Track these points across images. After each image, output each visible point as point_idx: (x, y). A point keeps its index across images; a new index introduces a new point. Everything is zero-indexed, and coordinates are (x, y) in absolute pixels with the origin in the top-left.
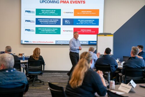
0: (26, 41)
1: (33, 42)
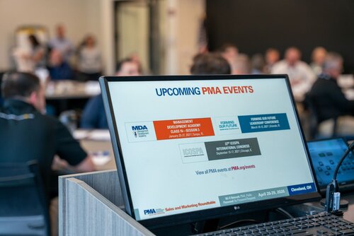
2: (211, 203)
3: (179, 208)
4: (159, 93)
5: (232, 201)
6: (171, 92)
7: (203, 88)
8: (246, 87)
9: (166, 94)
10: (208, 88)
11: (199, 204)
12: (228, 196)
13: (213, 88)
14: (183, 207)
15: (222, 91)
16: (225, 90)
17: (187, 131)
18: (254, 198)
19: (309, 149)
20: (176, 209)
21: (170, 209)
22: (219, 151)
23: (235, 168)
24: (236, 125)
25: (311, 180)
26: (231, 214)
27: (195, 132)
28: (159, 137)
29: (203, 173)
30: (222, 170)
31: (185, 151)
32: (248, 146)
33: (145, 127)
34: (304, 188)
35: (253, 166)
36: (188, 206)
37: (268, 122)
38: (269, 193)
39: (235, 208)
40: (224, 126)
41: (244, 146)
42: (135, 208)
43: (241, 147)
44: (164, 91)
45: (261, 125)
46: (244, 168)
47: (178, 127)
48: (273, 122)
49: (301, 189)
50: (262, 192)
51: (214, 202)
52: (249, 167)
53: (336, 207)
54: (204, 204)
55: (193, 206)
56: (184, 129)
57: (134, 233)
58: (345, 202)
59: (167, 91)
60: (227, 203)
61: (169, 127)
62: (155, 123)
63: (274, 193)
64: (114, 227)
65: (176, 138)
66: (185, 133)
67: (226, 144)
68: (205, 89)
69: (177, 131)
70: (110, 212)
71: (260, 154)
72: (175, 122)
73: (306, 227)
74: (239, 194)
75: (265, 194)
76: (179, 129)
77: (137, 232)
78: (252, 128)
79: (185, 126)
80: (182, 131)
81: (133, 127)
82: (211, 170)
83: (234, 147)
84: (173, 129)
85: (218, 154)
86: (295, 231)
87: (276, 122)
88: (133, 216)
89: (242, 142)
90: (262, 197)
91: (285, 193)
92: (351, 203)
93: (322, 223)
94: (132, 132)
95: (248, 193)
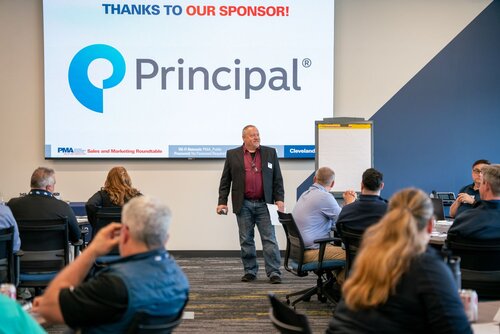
0: (63, 149)
1: (89, 151)
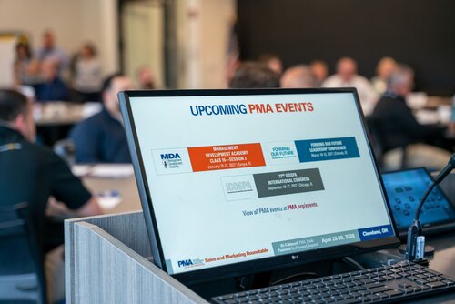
2: (262, 251)
3: (223, 258)
4: (195, 112)
5: (289, 249)
6: (209, 110)
7: (250, 106)
8: (304, 104)
9: (204, 113)
10: (257, 105)
11: (248, 253)
12: (284, 242)
13: (262, 105)
14: (228, 257)
15: (274, 108)
16: (277, 108)
17: (231, 159)
18: (317, 244)
19: (385, 183)
20: (219, 259)
21: (211, 260)
22: (271, 186)
23: (292, 207)
24: (292, 153)
25: (387, 221)
26: (288, 265)
27: (241, 162)
28: (196, 169)
29: (251, 213)
30: (275, 210)
31: (228, 185)
32: (308, 179)
33: (177, 156)
34: (379, 232)
35: (314, 205)
36: (234, 256)
37: (333, 149)
38: (335, 239)
39: (293, 257)
40: (277, 154)
41: (303, 179)
42: (166, 258)
43: (299, 180)
44: (200, 110)
45: (323, 152)
46: (303, 207)
47: (219, 154)
48: (338, 148)
49: (375, 233)
50: (326, 236)
51: (266, 251)
52: (310, 205)
53: (420, 255)
54: (254, 253)
55: (239, 255)
56: (227, 157)
57: (166, 290)
58: (430, 249)
59: (205, 109)
60: (282, 252)
61: (208, 155)
62: (190, 150)
63: (341, 238)
64: (140, 283)
65: (217, 169)
66: (228, 162)
67: (281, 176)
68: (252, 107)
69: (219, 161)
70: (134, 264)
71: (323, 189)
72: (215, 149)
73: (385, 280)
74: (298, 240)
75: (330, 239)
76: (221, 157)
77: (170, 289)
78: (313, 155)
79: (227, 154)
80: (224, 160)
81: (162, 156)
82: (261, 210)
83: (290, 181)
84: (213, 158)
85: (270, 189)
86: (371, 285)
87: (342, 148)
88: (164, 269)
89: (300, 173)
90: (326, 243)
91: (354, 238)
92: (437, 250)
93: (405, 275)
94: (161, 162)
95: (309, 238)
